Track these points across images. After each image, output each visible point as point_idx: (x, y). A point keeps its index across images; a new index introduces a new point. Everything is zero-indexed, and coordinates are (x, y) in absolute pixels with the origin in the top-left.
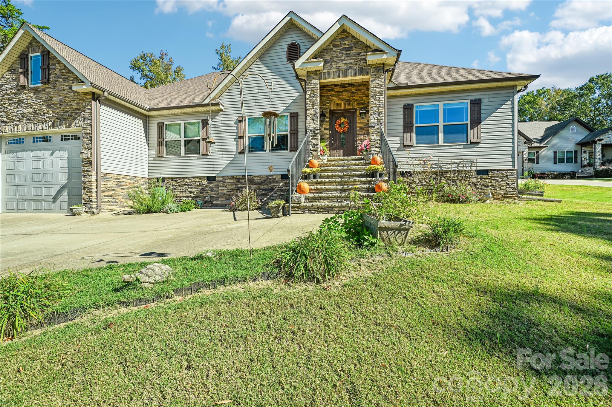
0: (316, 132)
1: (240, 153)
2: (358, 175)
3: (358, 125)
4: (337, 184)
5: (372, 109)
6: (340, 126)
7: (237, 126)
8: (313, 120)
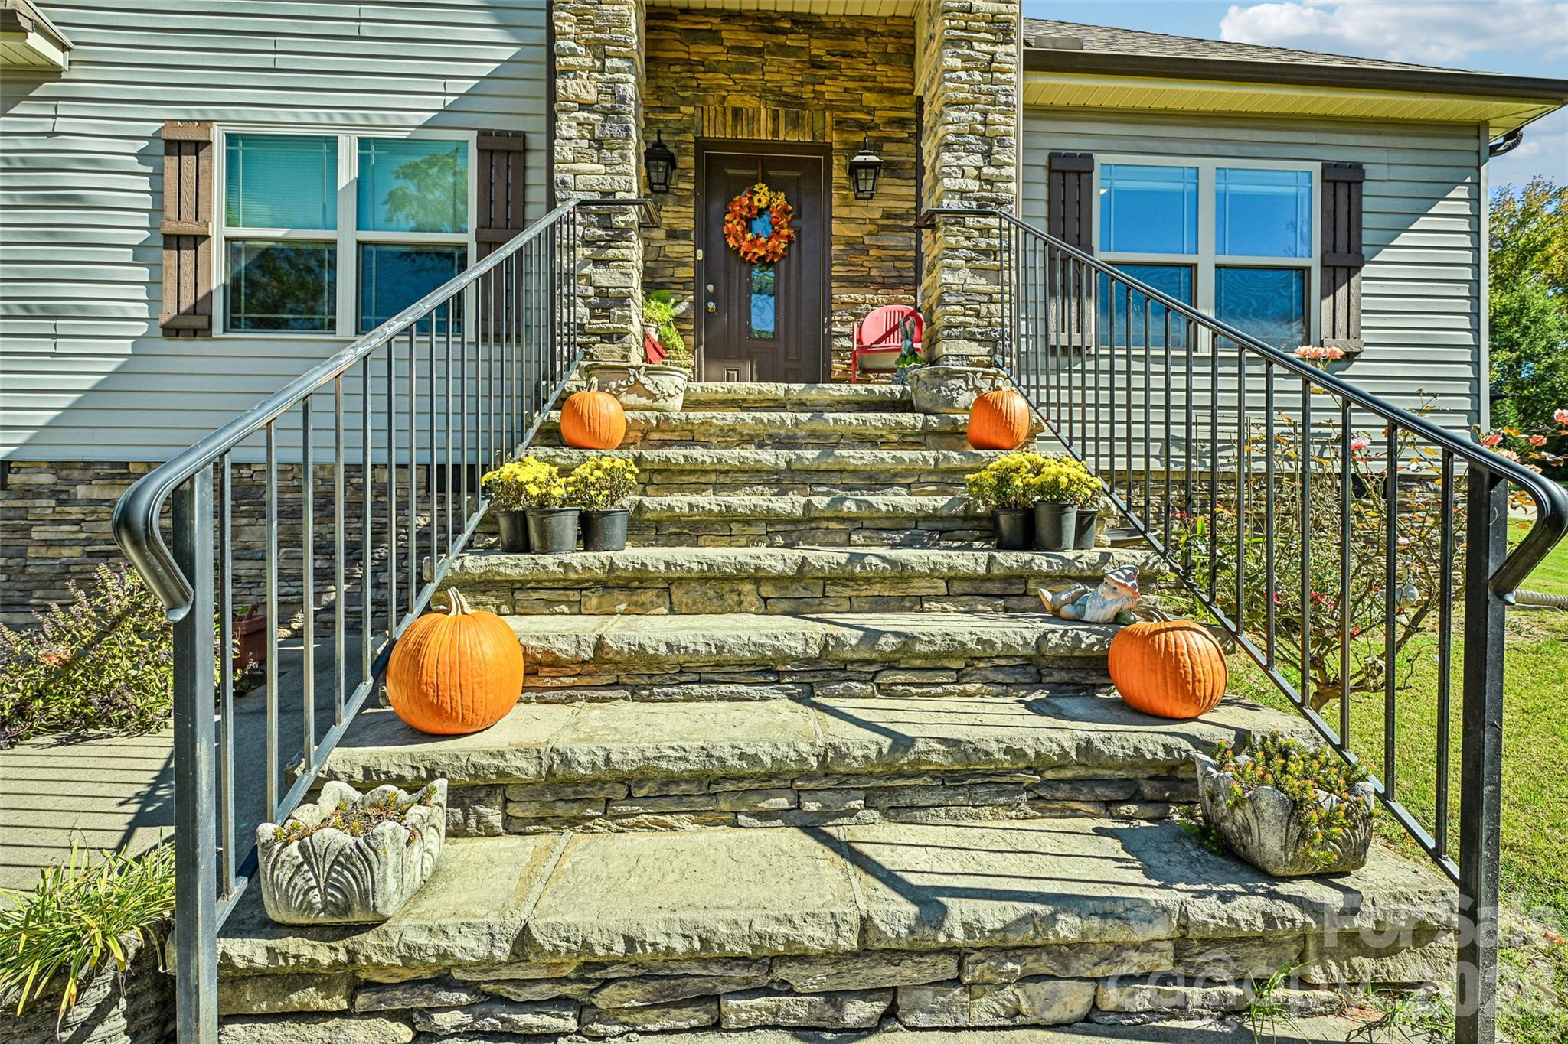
0: (618, 220)
1: (172, 331)
2: (910, 517)
3: (837, 228)
4: (767, 590)
5: (953, 114)
6: (748, 228)
7: (157, 176)
8: (599, 144)
